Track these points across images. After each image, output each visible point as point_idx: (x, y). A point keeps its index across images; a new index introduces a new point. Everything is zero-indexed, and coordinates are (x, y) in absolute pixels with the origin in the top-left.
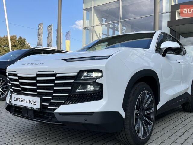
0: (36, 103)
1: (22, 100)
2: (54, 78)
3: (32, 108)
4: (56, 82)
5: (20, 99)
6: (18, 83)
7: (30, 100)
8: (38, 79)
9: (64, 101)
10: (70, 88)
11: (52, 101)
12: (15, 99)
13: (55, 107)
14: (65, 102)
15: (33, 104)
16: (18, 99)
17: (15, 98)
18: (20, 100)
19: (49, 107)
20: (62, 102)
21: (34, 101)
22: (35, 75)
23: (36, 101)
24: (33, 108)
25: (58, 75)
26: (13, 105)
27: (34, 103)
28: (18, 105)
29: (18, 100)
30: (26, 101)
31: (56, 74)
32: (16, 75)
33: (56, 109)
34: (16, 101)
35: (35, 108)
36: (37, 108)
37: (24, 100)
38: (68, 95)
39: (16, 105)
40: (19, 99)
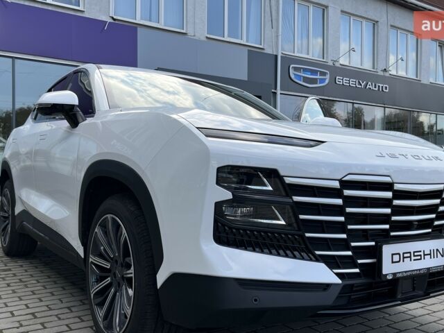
1: (416, 254)
5: (410, 253)
7: (438, 250)
12: (396, 258)
16: (405, 255)
17: (393, 255)
18: (410, 257)
26: (390, 277)
28: (406, 272)
29: (404, 258)
30: (430, 255)
32: (388, 186)
34: (399, 262)
37: (422, 254)
39: (398, 275)
40: (409, 255)
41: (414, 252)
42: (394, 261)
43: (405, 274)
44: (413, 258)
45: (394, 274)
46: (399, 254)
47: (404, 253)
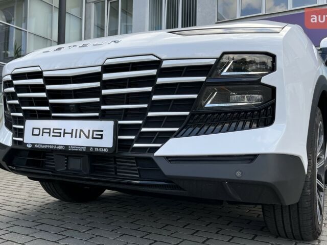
0: (102, 135)
1: (56, 131)
2: (153, 72)
3: (88, 148)
4: (160, 81)
5: (50, 129)
6: (44, 95)
7: (81, 131)
8: (106, 76)
9: (176, 129)
10: (195, 96)
11: (144, 130)
13: (155, 143)
14: (179, 131)
15: (93, 138)
16: (45, 131)
18: (49, 133)
19: (136, 145)
20: (174, 132)
21: (94, 131)
22: (99, 69)
23: (102, 131)
24: (94, 148)
25: (165, 64)
26: (29, 146)
27: (95, 136)
28: (43, 145)
29: (43, 132)
30: (72, 134)
31: (160, 62)
32: (38, 75)
33: (158, 148)
34: (38, 135)
35: (99, 148)
36: (104, 148)
37: (62, 132)
38: (187, 113)
39: (37, 146)
40: (48, 131)
41: (54, 129)
42: (34, 133)
43: (42, 147)
44: (52, 134)
45: (33, 145)
46: (39, 129)
47: (43, 129)
